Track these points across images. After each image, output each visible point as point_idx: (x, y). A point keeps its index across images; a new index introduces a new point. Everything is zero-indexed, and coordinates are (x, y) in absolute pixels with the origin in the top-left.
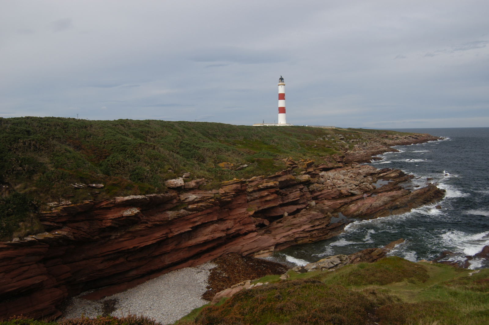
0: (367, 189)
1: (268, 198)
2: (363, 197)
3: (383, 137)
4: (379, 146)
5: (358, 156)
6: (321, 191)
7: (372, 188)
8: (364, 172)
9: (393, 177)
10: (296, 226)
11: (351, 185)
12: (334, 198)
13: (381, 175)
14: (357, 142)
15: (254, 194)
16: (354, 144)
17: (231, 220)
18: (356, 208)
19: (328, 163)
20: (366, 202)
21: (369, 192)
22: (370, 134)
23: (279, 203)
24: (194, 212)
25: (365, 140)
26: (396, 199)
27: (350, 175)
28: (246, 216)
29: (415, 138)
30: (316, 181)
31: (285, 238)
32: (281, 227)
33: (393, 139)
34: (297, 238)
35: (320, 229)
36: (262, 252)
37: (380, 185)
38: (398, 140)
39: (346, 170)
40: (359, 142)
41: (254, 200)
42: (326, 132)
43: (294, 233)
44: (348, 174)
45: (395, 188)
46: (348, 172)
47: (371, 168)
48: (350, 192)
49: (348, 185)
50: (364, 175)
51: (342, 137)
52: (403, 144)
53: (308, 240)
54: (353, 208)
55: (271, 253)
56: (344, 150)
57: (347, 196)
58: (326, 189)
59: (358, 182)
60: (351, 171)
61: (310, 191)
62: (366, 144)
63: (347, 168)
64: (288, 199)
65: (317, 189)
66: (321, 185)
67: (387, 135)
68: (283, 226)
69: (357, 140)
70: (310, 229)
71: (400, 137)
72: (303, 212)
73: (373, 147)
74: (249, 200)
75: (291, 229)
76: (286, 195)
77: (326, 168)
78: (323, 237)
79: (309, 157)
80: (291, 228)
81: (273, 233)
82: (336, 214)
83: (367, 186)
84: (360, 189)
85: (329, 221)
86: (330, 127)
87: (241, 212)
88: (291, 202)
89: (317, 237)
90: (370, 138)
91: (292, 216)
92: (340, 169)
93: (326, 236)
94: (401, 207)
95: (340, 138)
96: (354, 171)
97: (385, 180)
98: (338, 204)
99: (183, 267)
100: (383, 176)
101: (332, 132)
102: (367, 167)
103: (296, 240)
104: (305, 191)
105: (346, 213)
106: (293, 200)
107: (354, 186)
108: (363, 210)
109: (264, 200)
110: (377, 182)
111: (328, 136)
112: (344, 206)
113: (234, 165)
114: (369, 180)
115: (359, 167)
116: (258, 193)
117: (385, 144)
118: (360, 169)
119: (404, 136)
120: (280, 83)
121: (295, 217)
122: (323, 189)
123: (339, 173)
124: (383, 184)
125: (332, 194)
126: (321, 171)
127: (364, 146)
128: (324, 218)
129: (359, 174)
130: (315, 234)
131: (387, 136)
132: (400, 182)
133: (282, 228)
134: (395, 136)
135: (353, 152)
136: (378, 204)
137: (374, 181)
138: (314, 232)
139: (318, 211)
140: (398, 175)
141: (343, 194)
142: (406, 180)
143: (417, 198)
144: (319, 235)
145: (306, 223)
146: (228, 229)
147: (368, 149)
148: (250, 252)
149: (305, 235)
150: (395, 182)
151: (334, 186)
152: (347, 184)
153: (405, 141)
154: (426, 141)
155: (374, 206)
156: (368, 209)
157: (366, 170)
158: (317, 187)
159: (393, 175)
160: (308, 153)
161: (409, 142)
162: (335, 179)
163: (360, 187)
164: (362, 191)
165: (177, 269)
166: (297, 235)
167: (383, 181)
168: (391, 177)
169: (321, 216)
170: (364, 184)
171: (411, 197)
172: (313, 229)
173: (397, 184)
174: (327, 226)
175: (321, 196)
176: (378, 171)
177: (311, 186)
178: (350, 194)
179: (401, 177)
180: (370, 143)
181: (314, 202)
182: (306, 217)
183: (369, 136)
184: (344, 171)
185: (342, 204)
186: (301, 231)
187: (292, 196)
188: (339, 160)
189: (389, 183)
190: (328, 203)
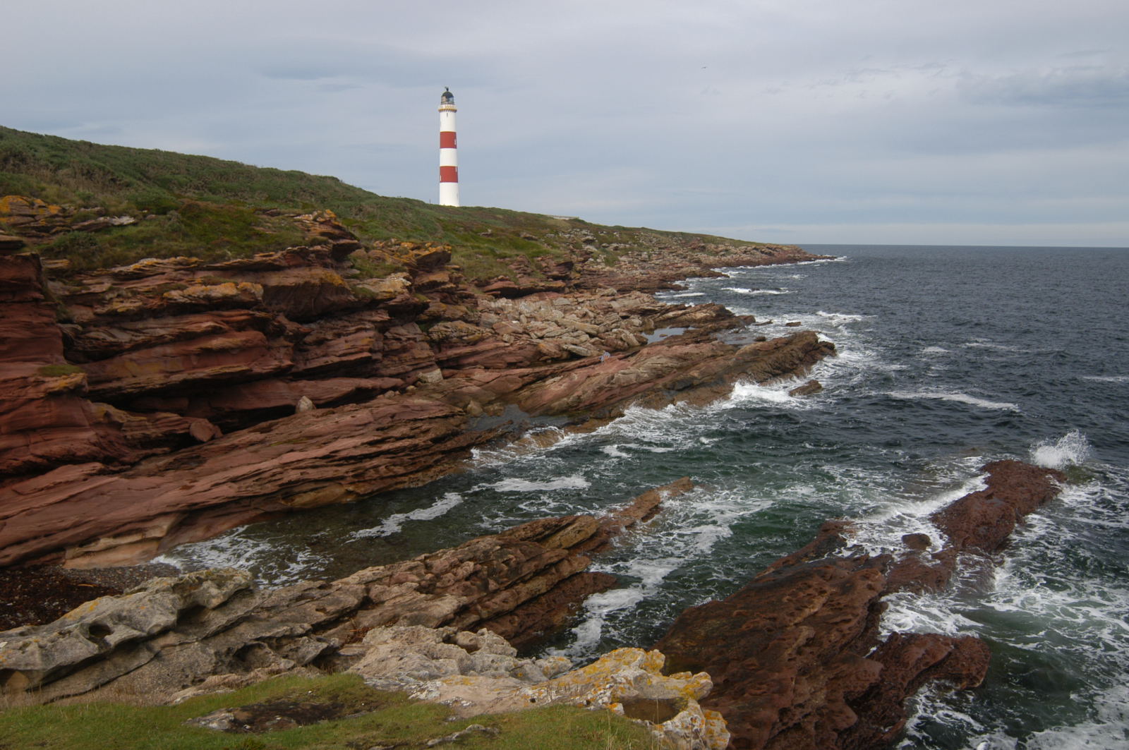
0: (620, 342)
1: (216, 342)
2: (599, 362)
3: (694, 248)
5: (624, 280)
7: (635, 341)
8: (624, 306)
9: (701, 319)
11: (576, 334)
12: (513, 366)
13: (671, 314)
14: (625, 249)
16: (618, 254)
18: (563, 387)
21: (624, 350)
22: (662, 238)
23: (273, 364)
26: (695, 365)
27: (583, 312)
29: (766, 253)
30: (461, 314)
33: (717, 253)
37: (662, 336)
38: (729, 257)
39: (574, 300)
40: (632, 250)
42: (552, 222)
44: (576, 309)
45: (697, 342)
46: (579, 303)
47: (646, 299)
48: (566, 350)
49: (568, 332)
50: (624, 314)
51: (590, 237)
53: (338, 491)
57: (554, 360)
59: (600, 328)
60: (587, 303)
61: (431, 342)
62: (651, 257)
64: (324, 356)
66: (472, 327)
67: (703, 245)
69: (628, 246)
71: (732, 249)
73: (665, 265)
75: (290, 452)
76: (321, 342)
78: (401, 479)
80: (290, 447)
82: (497, 407)
83: (622, 336)
84: (602, 344)
89: (379, 479)
90: (663, 247)
91: (323, 411)
92: (556, 295)
94: (702, 384)
95: (583, 239)
96: (596, 303)
97: (678, 327)
98: (514, 377)
100: (675, 317)
102: (633, 297)
103: (289, 491)
104: (409, 339)
105: (530, 402)
106: (345, 359)
109: (196, 347)
112: (533, 386)
114: (632, 325)
115: (613, 295)
117: (698, 262)
118: (614, 300)
119: (744, 248)
121: (330, 414)
123: (552, 305)
126: (497, 297)
127: (644, 261)
128: (446, 417)
129: (608, 310)
132: (716, 330)
134: (723, 248)
135: (612, 269)
137: (648, 327)
140: (714, 315)
141: (545, 355)
142: (729, 328)
143: (754, 361)
144: (390, 471)
147: (653, 269)
149: (329, 472)
150: (702, 330)
152: (564, 330)
153: (745, 259)
154: (794, 260)
155: (617, 380)
156: (599, 389)
157: (632, 301)
159: (700, 315)
161: (754, 260)
163: (602, 339)
164: (604, 347)
168: (695, 321)
170: (617, 333)
171: (737, 359)
173: (707, 334)
174: (437, 440)
175: (471, 360)
176: (662, 306)
177: (436, 327)
178: (565, 355)
179: (723, 320)
180: (660, 254)
181: (438, 371)
182: (371, 411)
183: (658, 243)
184: (566, 301)
185: (525, 378)
186: (316, 458)
187: (341, 345)
188: (555, 273)
189: (686, 332)
190: (480, 375)
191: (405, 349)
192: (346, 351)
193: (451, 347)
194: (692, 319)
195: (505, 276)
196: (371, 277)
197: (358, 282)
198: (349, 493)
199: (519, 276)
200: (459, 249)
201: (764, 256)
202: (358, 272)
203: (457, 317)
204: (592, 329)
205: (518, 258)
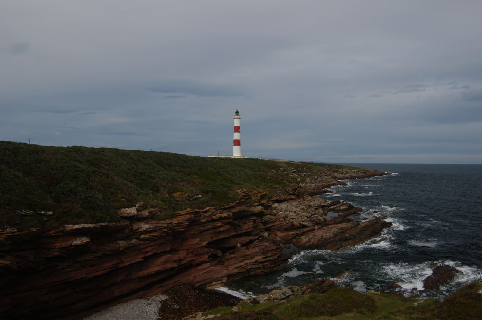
0: (318, 221)
1: (222, 229)
2: (314, 229)
3: (333, 171)
4: (330, 180)
5: (310, 189)
6: (273, 222)
7: (323, 220)
8: (315, 204)
9: (343, 209)
10: (248, 257)
11: (302, 217)
12: (286, 230)
13: (332, 207)
14: (308, 175)
15: (208, 224)
16: (305, 177)
17: (184, 250)
18: (307, 239)
19: (280, 195)
20: (317, 233)
21: (320, 223)
22: (321, 168)
23: (232, 234)
24: (146, 242)
25: (317, 174)
26: (346, 231)
27: (302, 208)
28: (199, 246)
29: (363, 173)
30: (269, 213)
31: (238, 269)
32: (234, 257)
33: (343, 173)
34: (249, 269)
35: (272, 260)
36: (214, 283)
37: (331, 217)
38: (348, 175)
39: (297, 203)
40: (311, 175)
41: (207, 230)
42: (280, 165)
43: (246, 264)
44: (300, 206)
45: (344, 221)
46: (300, 204)
47: (322, 201)
48: (302, 224)
49: (300, 216)
50: (316, 207)
51: (295, 171)
52: (352, 178)
53: (260, 271)
54: (304, 239)
55: (223, 284)
56: (297, 183)
57: (298, 228)
58: (278, 221)
59: (310, 214)
60: (303, 204)
61: (262, 223)
62: (318, 177)
63: (299, 201)
64: (241, 230)
65: (269, 220)
66: (274, 217)
67: (337, 169)
68: (236, 257)
69: (309, 174)
70: (262, 261)
71: (349, 171)
72: (256, 243)
73: (324, 181)
74: (203, 231)
75: (244, 260)
76: (239, 226)
77: (279, 200)
78: (275, 268)
79: (262, 189)
80: (243, 259)
81: (226, 264)
82: (288, 245)
83: (318, 218)
84: (311, 220)
85: (281, 252)
86: (283, 161)
87: (194, 243)
88: (244, 233)
89: (269, 268)
90: (321, 171)
91: (245, 247)
92: (292, 201)
93: (278, 267)
94: (350, 239)
95: (292, 171)
96: (306, 203)
97: (335, 212)
98: (290, 235)
99: (133, 299)
100: (334, 208)
101: (285, 165)
102: (318, 200)
103: (249, 271)
104: (258, 223)
105: (298, 244)
106: (246, 231)
107: (306, 218)
108: (314, 241)
109: (217, 230)
110: (328, 214)
111: (281, 169)
112: (296, 238)
113: (188, 195)
114: (320, 212)
115: (311, 200)
116: (211, 223)
117: (335, 178)
118: (311, 202)
119: (353, 171)
120: (236, 117)
121: (247, 248)
122: (276, 221)
123: (292, 205)
124: (333, 217)
125: (284, 225)
126: (274, 203)
127: (315, 179)
128: (276, 249)
129: (310, 206)
130: (267, 265)
131: (337, 171)
132: (349, 215)
133: (235, 259)
134: (344, 171)
135: (305, 185)
136: (328, 236)
137: (325, 213)
138: (267, 263)
139: (271, 242)
140: (347, 207)
141: (295, 226)
142: (354, 213)
143: (365, 230)
144: (271, 266)
145: (259, 254)
146: (180, 260)
147: (319, 182)
148: (202, 283)
149: (257, 266)
150: (344, 214)
151: (286, 218)
153: (354, 175)
154: (374, 175)
155: (324, 237)
156: (319, 240)
157: (317, 202)
158: (270, 218)
159: (342, 208)
160: (262, 185)
161: (358, 176)
162: (287, 211)
164: (313, 223)
165: (127, 301)
166: (249, 266)
167: (333, 213)
168: (341, 210)
169: (273, 247)
170: (315, 216)
171: (360, 230)
172: (266, 260)
173: (347, 216)
174: (279, 257)
176: (328, 204)
177: (264, 218)
178: (301, 226)
179: (351, 209)
180: (322, 176)
181: (267, 233)
182: (258, 248)
183: (320, 170)
185: (293, 235)
186: (253, 262)
187: (245, 227)
188: (291, 193)
189: (339, 215)
190: (280, 234)
191: (257, 226)
192: (246, 229)
194: (340, 209)
195: (276, 195)
197: (249, 208)
200: (261, 186)
201: (362, 173)
202: (249, 205)
203: (268, 214)
204: (308, 215)
205: (280, 189)
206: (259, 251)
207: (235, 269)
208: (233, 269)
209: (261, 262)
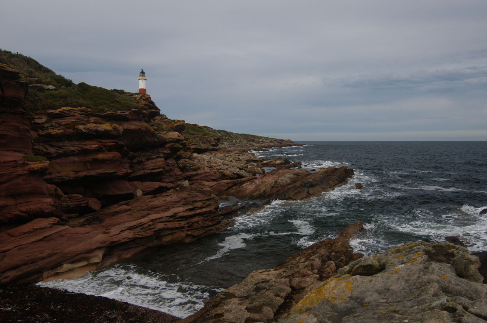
2: (256, 178)
6: (195, 170)
10: (158, 209)
11: (234, 167)
12: (215, 181)
31: (132, 232)
32: (126, 211)
33: (259, 142)
34: (160, 230)
46: (227, 156)
48: (236, 174)
50: (245, 161)
55: (94, 268)
58: (202, 169)
61: (179, 168)
65: (190, 167)
68: (130, 210)
70: (186, 214)
71: (265, 141)
75: (148, 214)
80: (147, 212)
91: (149, 196)
94: (316, 185)
98: (223, 184)
100: (267, 163)
121: (155, 197)
128: (206, 200)
133: (128, 213)
134: (261, 140)
140: (284, 162)
141: (226, 176)
152: (229, 166)
162: (211, 163)
163: (245, 170)
164: (250, 173)
168: (276, 165)
169: (202, 197)
170: (250, 168)
172: (193, 213)
175: (195, 178)
181: (187, 181)
184: (222, 155)
185: (229, 184)
186: (168, 217)
187: (150, 165)
188: (214, 143)
189: (278, 168)
191: (171, 170)
193: (187, 171)
195: (195, 143)
196: (163, 131)
197: (158, 133)
198: (188, 235)
199: (201, 143)
202: (157, 128)
204: (241, 166)
205: (199, 135)
206: (178, 200)
207: (125, 230)
208: (122, 231)
209: (184, 217)
